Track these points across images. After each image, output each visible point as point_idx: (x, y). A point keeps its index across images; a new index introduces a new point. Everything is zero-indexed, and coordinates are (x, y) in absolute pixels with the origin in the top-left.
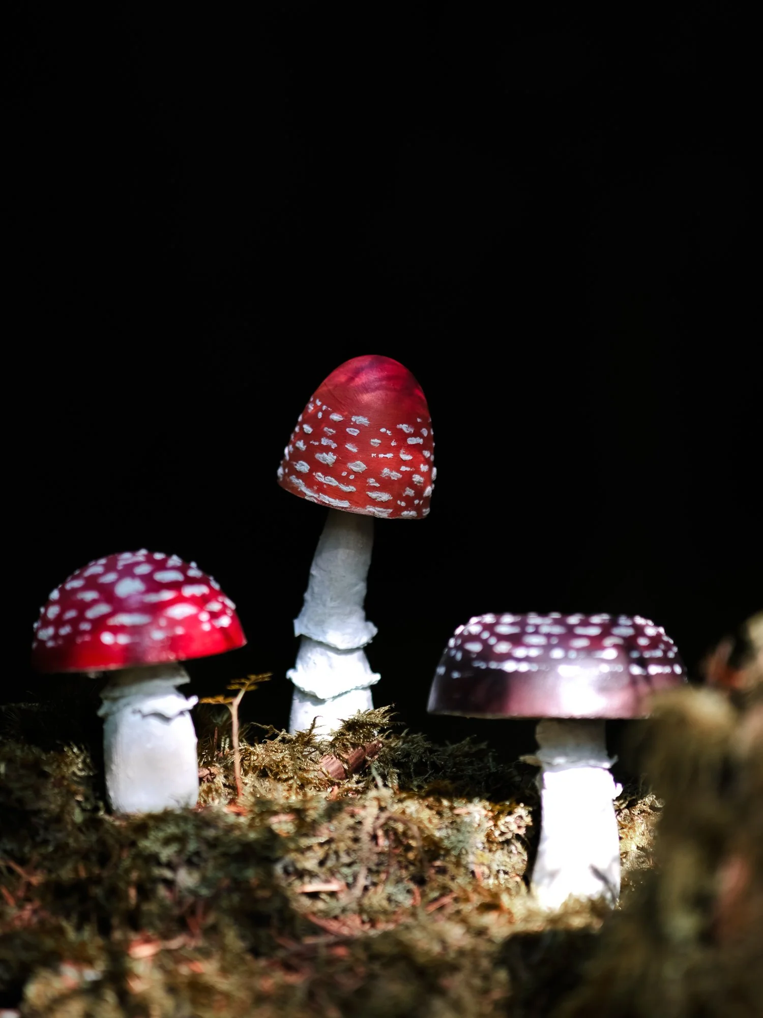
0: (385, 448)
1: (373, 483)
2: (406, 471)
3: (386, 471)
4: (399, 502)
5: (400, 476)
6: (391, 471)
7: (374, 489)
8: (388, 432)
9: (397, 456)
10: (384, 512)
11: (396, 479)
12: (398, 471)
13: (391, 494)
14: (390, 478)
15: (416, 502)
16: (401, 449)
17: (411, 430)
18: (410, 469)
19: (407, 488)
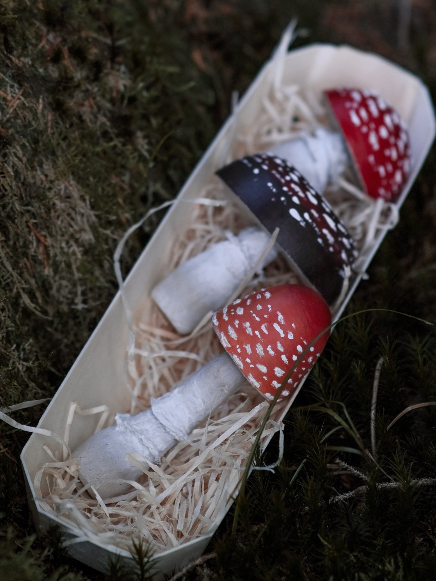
0: (260, 314)
1: (236, 324)
2: (257, 335)
3: (248, 324)
4: (238, 347)
5: (251, 334)
6: (250, 327)
7: (234, 327)
8: (270, 310)
9: (260, 323)
10: (226, 343)
11: (248, 333)
12: (253, 331)
13: (238, 337)
14: (246, 330)
15: (248, 360)
16: (266, 323)
17: (282, 322)
18: (261, 338)
19: (249, 345)
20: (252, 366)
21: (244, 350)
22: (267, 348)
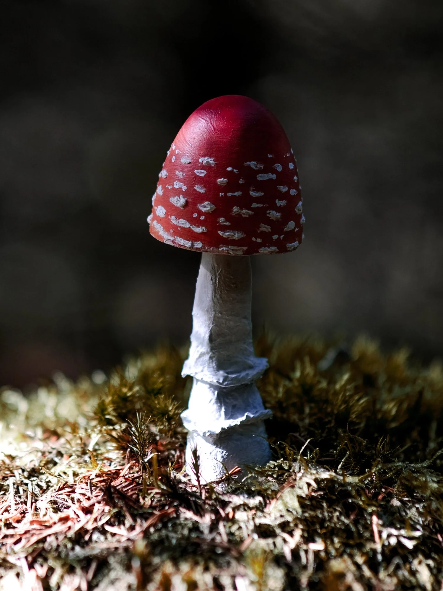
0: (233, 186)
1: (223, 222)
2: (258, 207)
3: (236, 209)
4: (254, 239)
5: (251, 213)
6: (241, 209)
7: (224, 228)
8: (235, 170)
9: (246, 194)
10: (240, 249)
11: (247, 216)
12: (249, 208)
13: (243, 232)
14: (241, 215)
15: (275, 237)
16: (249, 186)
17: (261, 166)
18: (263, 205)
19: (262, 224)
20: (282, 237)
21: (263, 235)
22: (277, 205)
